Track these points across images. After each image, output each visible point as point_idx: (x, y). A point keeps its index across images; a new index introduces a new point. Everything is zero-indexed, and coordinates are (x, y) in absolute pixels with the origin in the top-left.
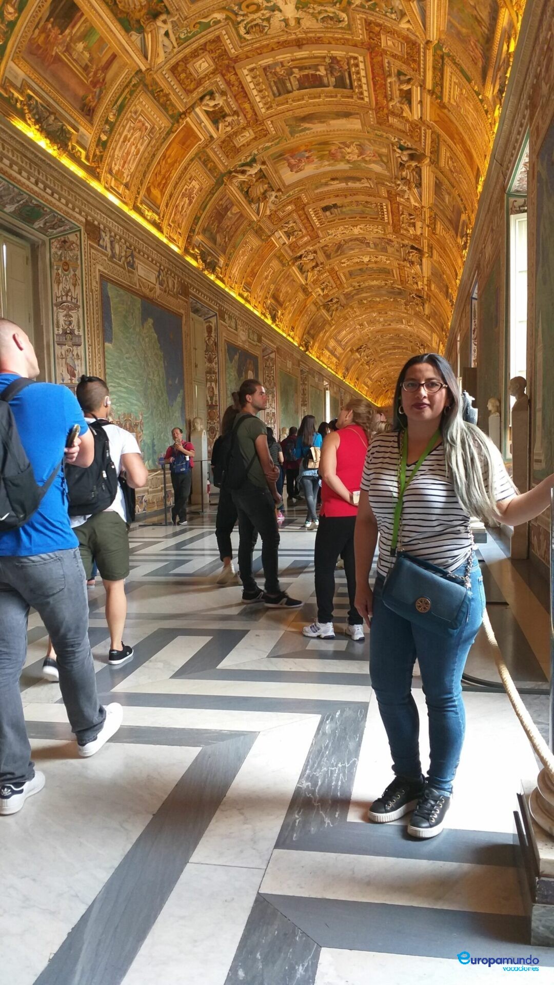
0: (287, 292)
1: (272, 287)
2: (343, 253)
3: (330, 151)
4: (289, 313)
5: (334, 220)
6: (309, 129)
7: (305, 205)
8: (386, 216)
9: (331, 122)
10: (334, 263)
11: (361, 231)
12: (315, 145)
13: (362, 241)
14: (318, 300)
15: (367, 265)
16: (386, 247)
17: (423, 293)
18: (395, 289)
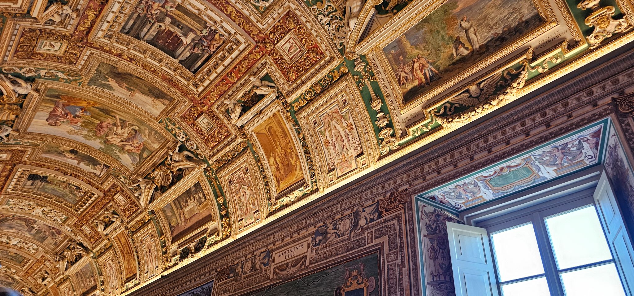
3: (102, 122)
5: (29, 192)
6: (110, 88)
7: (21, 162)
8: (85, 207)
9: (137, 94)
11: (41, 214)
12: (97, 108)
13: (29, 224)
15: (8, 248)
16: (47, 237)
17: (43, 289)
18: (10, 278)
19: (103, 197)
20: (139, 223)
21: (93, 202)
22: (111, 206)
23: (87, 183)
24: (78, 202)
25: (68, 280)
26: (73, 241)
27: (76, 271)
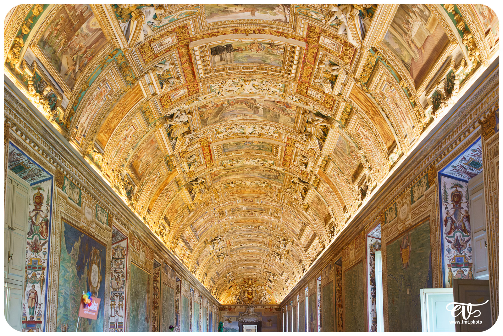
0: (148, 163)
1: (132, 152)
2: (222, 119)
4: (147, 191)
5: (224, 70)
7: (191, 40)
8: (294, 67)
10: (210, 130)
11: (254, 90)
13: (250, 104)
14: (181, 178)
15: (248, 138)
16: (279, 115)
17: (311, 176)
18: (273, 171)
19: (307, 46)
20: (366, 69)
21: (300, 56)
22: (323, 55)
23: (278, 36)
24: (283, 62)
25: (330, 161)
26: (308, 112)
27: (333, 149)
